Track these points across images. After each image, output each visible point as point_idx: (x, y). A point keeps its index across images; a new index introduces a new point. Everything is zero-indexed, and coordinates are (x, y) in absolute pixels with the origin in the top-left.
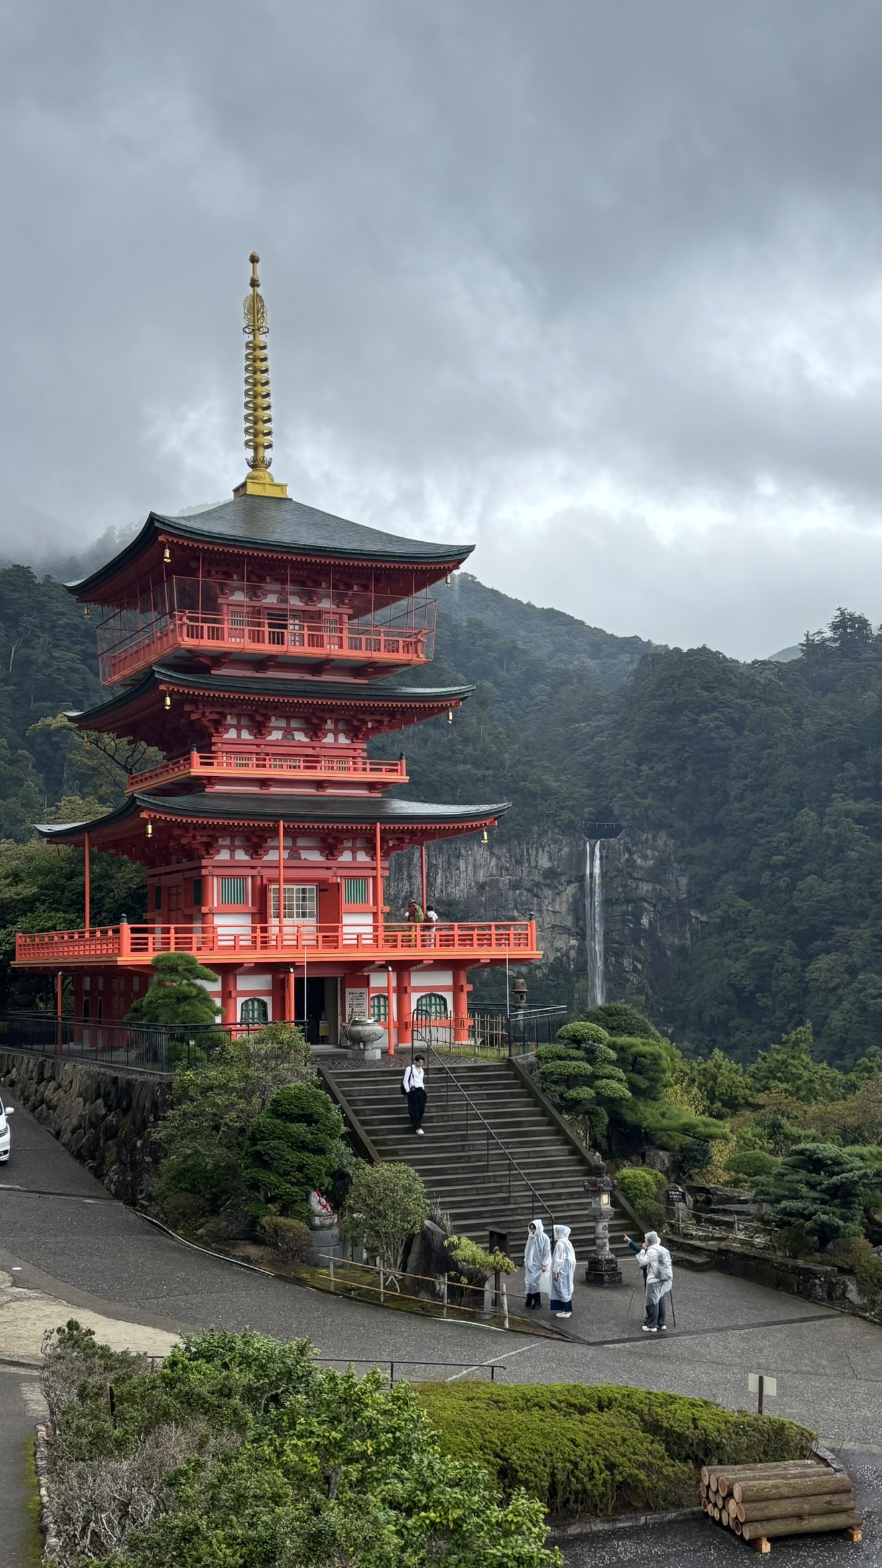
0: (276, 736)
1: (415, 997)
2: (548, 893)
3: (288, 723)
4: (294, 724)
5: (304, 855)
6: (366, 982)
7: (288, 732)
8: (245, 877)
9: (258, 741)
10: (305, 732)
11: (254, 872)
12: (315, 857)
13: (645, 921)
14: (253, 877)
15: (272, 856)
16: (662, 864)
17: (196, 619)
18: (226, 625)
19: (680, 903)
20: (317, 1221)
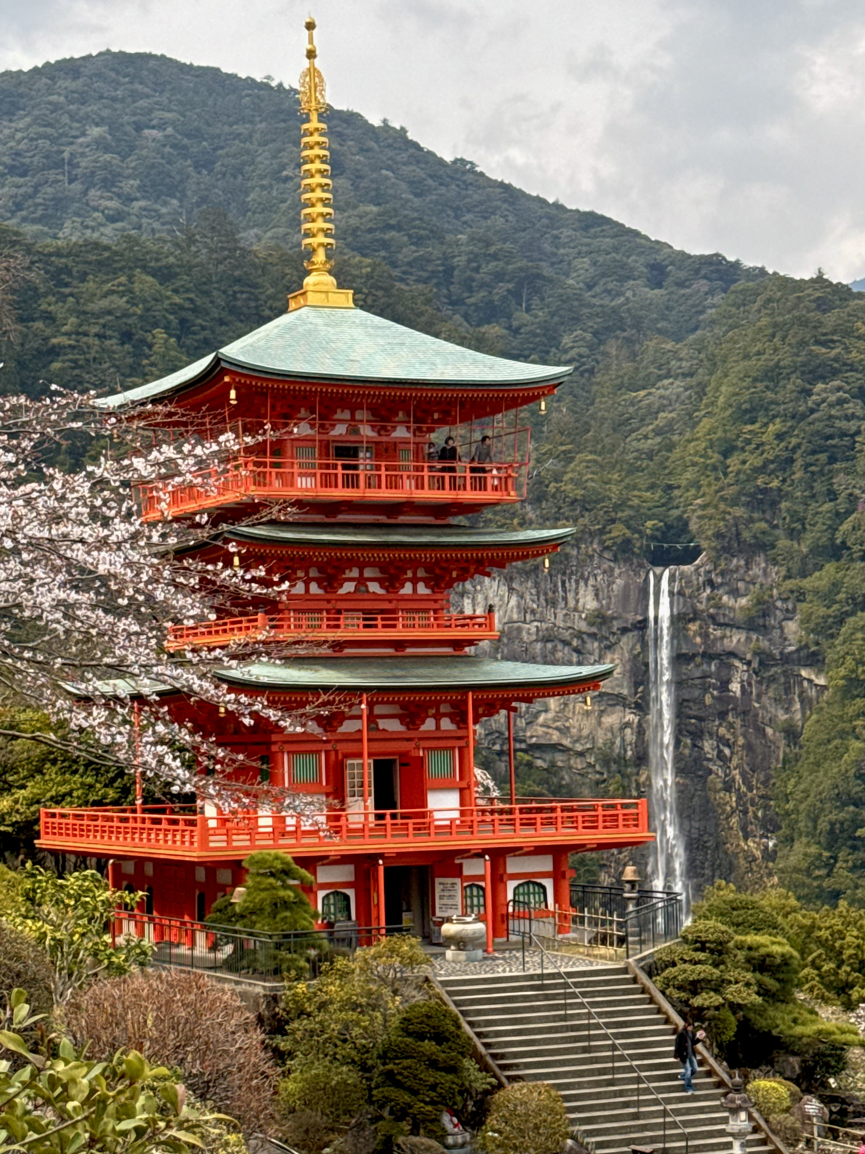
0: (349, 587)
1: (511, 885)
2: (593, 645)
3: (361, 573)
4: (368, 573)
5: (383, 724)
6: (457, 872)
7: (361, 581)
8: (318, 752)
9: (328, 596)
10: (380, 581)
11: (329, 747)
12: (393, 726)
13: (735, 687)
14: (327, 753)
15: (348, 727)
16: (761, 604)
17: (264, 464)
18: (296, 470)
19: (786, 659)
20: (450, 1140)
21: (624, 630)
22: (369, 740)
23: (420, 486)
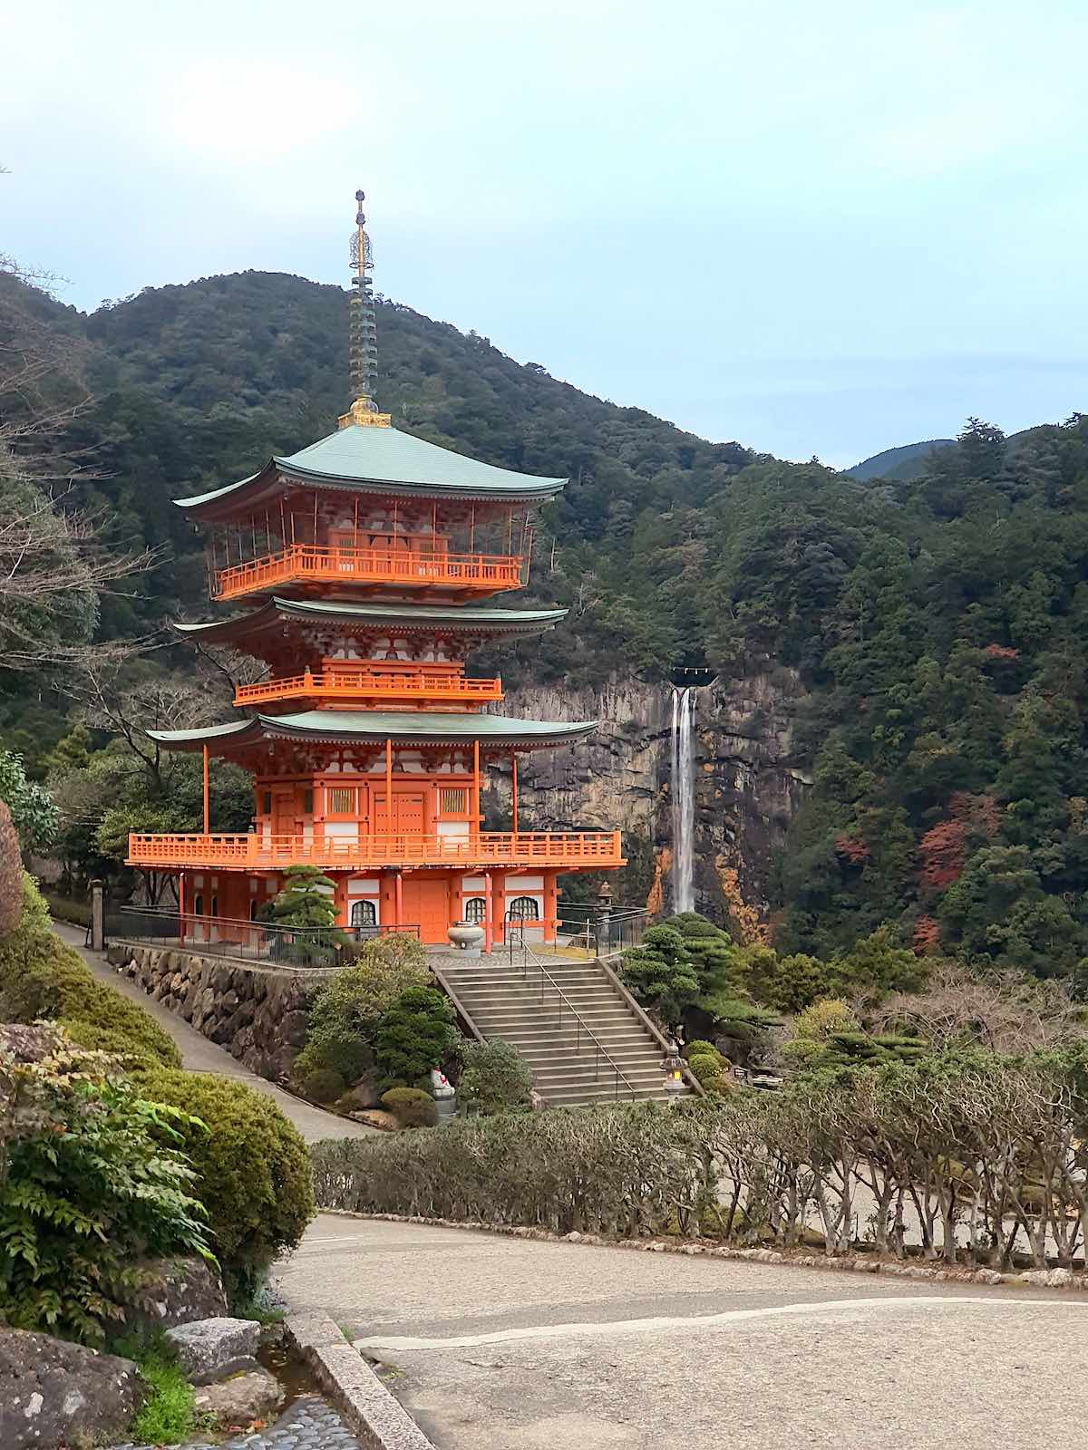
0: (381, 655)
1: (509, 900)
2: (627, 749)
3: (392, 644)
4: (397, 643)
5: (406, 767)
7: (392, 651)
8: (353, 788)
9: (364, 662)
10: (407, 650)
11: (361, 784)
12: (416, 769)
13: (739, 783)
14: (360, 789)
15: (377, 769)
16: (761, 718)
17: (311, 551)
18: (338, 556)
19: (779, 763)
20: (438, 1093)
21: (653, 738)
22: (393, 780)
23: (441, 573)
